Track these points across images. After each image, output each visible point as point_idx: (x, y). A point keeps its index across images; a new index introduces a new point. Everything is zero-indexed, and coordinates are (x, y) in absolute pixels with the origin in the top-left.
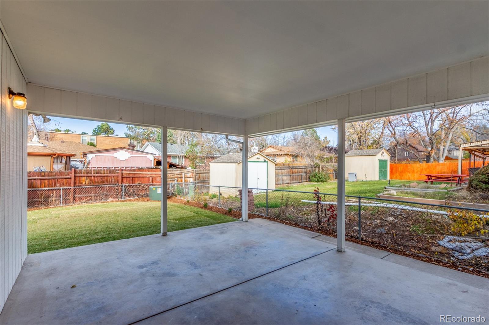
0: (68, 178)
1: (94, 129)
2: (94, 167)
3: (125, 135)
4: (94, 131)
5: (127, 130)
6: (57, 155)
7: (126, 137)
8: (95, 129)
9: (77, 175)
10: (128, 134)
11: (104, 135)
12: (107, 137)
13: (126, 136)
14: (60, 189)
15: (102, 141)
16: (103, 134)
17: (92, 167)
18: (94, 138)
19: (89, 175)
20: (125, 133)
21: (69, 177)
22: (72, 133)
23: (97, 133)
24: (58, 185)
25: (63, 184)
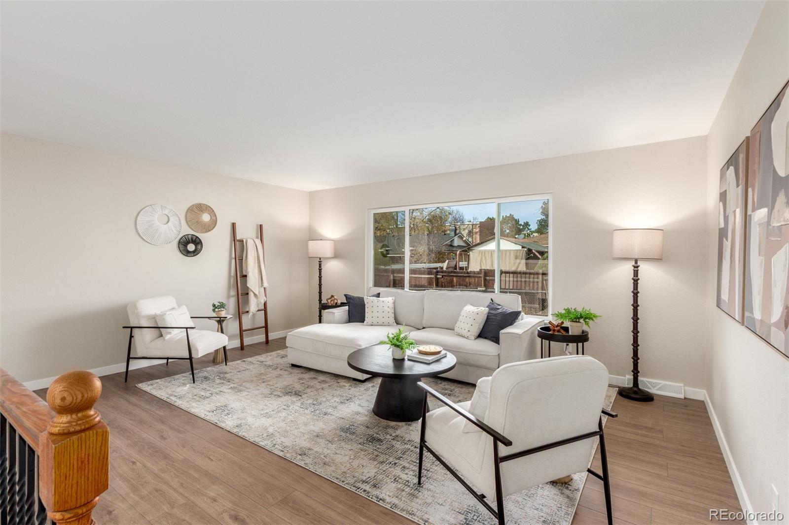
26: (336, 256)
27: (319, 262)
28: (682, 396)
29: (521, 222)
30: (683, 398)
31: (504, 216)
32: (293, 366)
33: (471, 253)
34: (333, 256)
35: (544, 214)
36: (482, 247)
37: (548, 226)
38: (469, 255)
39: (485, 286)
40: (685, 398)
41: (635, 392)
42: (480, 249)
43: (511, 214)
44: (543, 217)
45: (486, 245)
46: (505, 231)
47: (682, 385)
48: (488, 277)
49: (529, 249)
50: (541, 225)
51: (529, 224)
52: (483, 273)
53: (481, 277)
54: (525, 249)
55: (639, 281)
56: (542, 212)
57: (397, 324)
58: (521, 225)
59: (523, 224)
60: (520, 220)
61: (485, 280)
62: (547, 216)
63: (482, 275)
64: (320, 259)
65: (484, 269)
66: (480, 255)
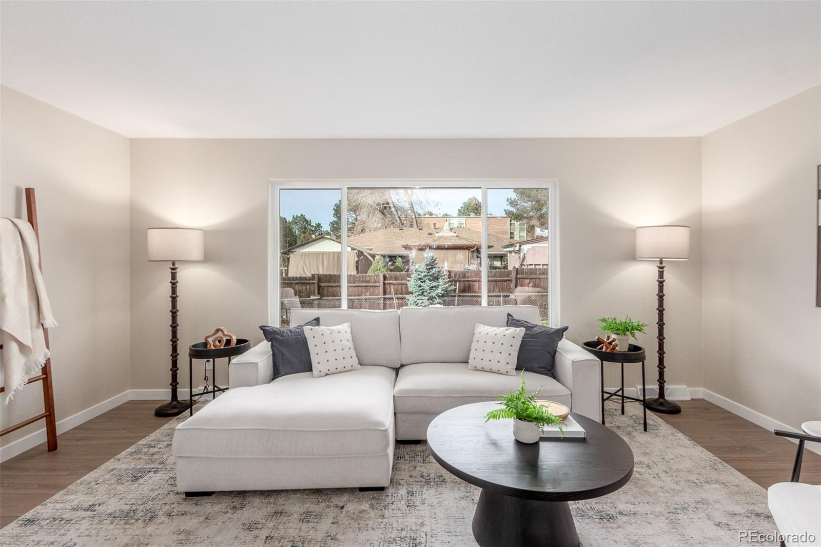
0: (509, 280)
1: (460, 209)
2: (530, 265)
3: (504, 213)
4: (459, 211)
5: (508, 205)
6: (475, 248)
7: (506, 216)
8: (461, 207)
9: (519, 276)
10: (509, 211)
11: (474, 216)
12: (478, 218)
13: (506, 214)
14: (500, 296)
15: (473, 225)
16: (472, 215)
17: (528, 264)
18: (463, 220)
19: (533, 276)
20: (505, 210)
21: (509, 278)
22: (436, 216)
23: (463, 213)
24: (497, 290)
25: (502, 289)
26: (208, 258)
27: (173, 269)
28: (688, 398)
29: (313, 224)
30: (690, 400)
31: (295, 217)
32: (189, 495)
33: (291, 255)
34: (203, 259)
35: (337, 216)
36: (305, 248)
37: (340, 229)
38: (289, 258)
39: (319, 293)
40: (692, 399)
41: (661, 404)
42: (304, 250)
43: (302, 215)
44: (335, 219)
45: (310, 246)
46: (295, 232)
47: (686, 386)
48: (322, 283)
49: (359, 251)
50: (333, 227)
51: (321, 225)
52: (316, 279)
53: (314, 284)
54: (356, 251)
55: (664, 283)
56: (334, 214)
57: (361, 365)
58: (313, 226)
59: (315, 225)
60: (311, 221)
61: (319, 287)
62: (339, 218)
63: (315, 281)
64: (174, 264)
65: (317, 275)
66: (303, 258)
